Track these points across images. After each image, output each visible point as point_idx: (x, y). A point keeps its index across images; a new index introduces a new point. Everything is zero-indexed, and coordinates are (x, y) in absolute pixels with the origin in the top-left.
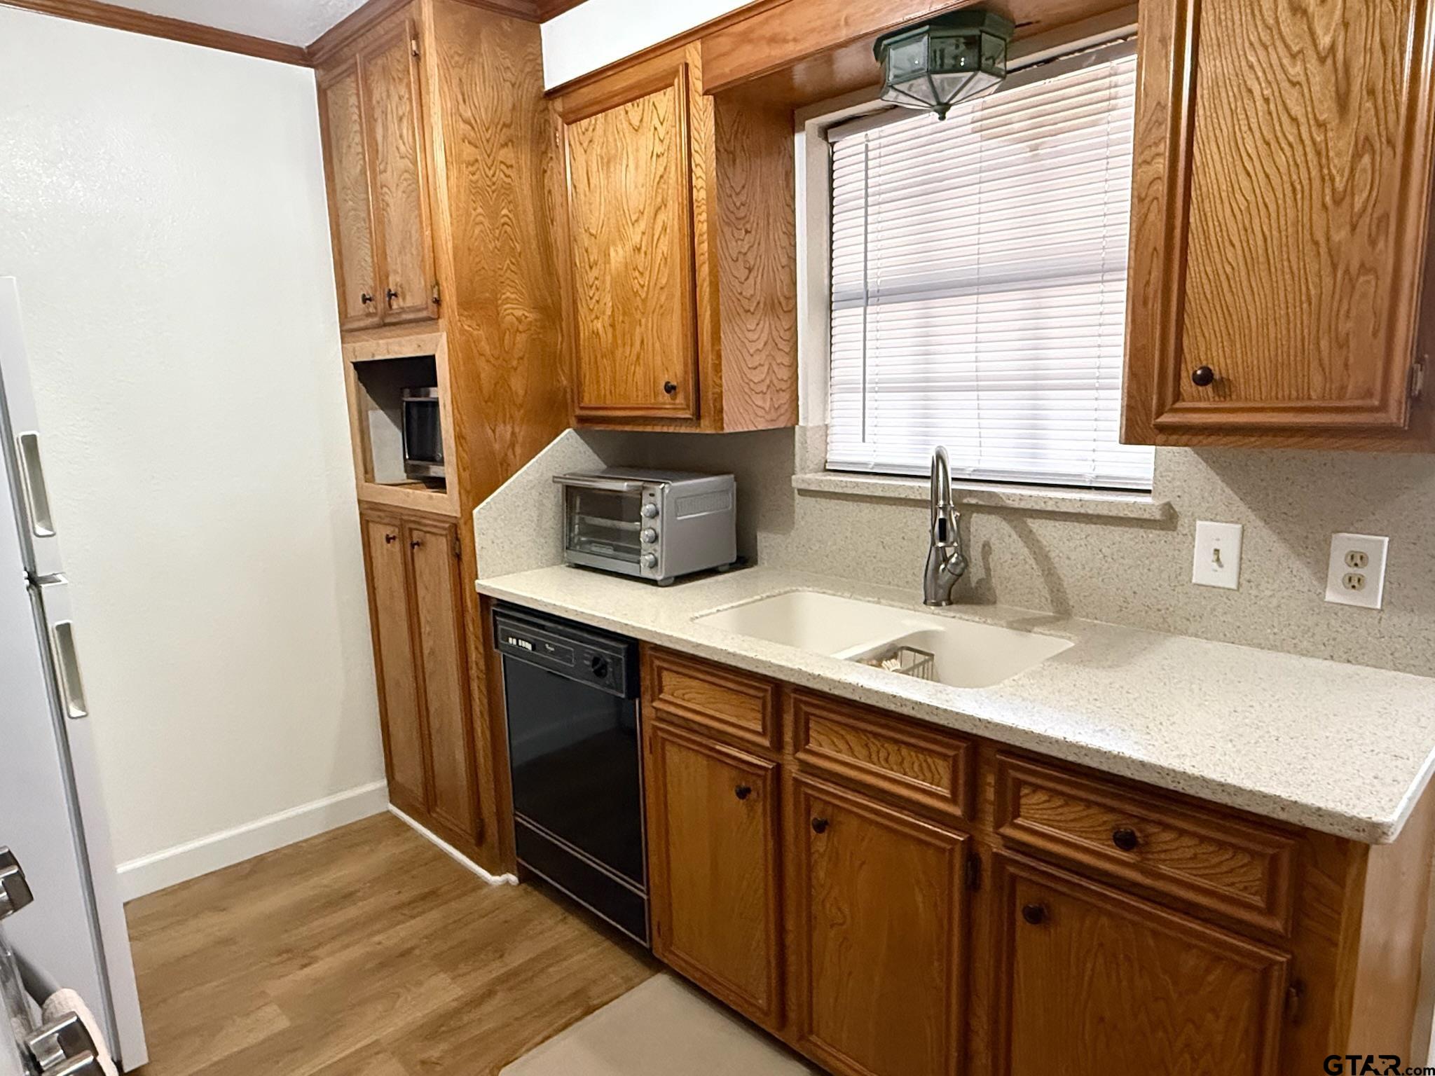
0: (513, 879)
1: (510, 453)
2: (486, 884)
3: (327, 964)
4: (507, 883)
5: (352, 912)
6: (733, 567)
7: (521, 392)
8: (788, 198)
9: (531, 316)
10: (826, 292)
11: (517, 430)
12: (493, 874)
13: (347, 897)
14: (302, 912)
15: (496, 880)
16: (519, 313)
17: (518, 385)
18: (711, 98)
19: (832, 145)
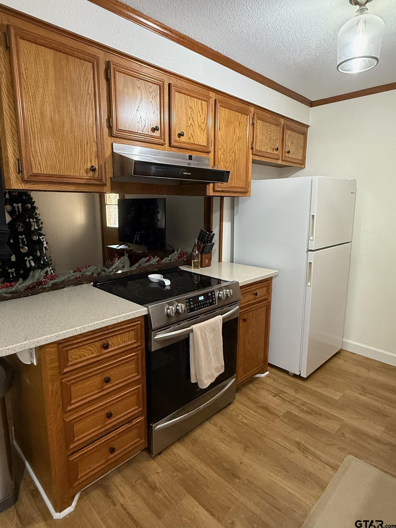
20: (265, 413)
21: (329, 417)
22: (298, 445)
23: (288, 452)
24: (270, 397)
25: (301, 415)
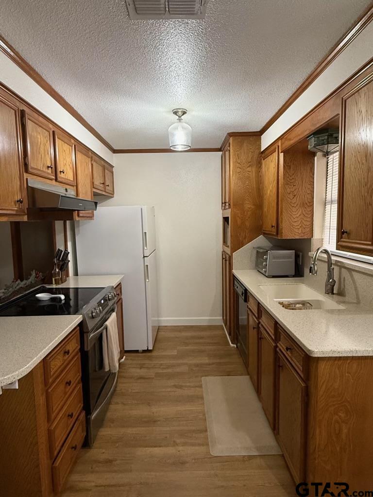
0: (235, 346)
1: (244, 240)
2: (230, 345)
3: (190, 347)
4: (234, 347)
5: (201, 341)
6: (294, 276)
7: (248, 226)
8: (311, 175)
9: (253, 207)
10: (324, 200)
11: (246, 235)
12: (232, 343)
13: (202, 338)
14: (193, 337)
15: (232, 345)
16: (249, 206)
17: (247, 224)
18: (283, 153)
19: (328, 158)
20: (143, 381)
21: (179, 365)
22: (175, 386)
23: (173, 392)
24: (138, 370)
25: (165, 371)
